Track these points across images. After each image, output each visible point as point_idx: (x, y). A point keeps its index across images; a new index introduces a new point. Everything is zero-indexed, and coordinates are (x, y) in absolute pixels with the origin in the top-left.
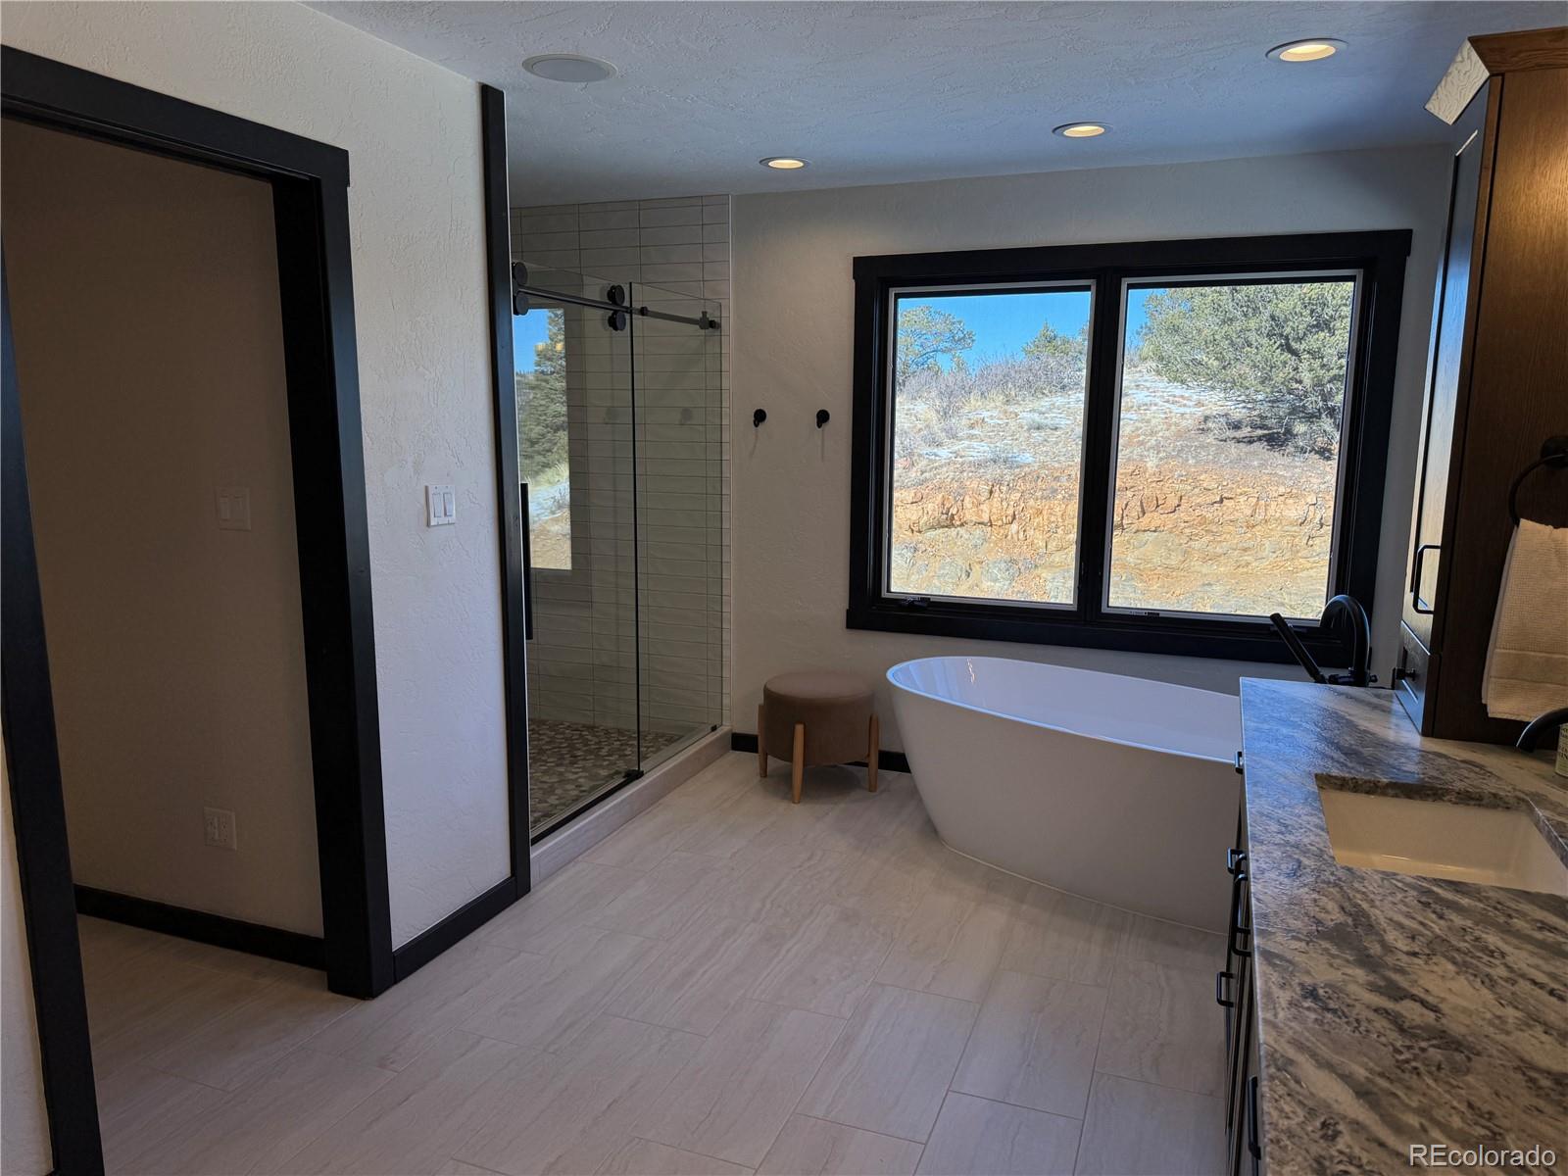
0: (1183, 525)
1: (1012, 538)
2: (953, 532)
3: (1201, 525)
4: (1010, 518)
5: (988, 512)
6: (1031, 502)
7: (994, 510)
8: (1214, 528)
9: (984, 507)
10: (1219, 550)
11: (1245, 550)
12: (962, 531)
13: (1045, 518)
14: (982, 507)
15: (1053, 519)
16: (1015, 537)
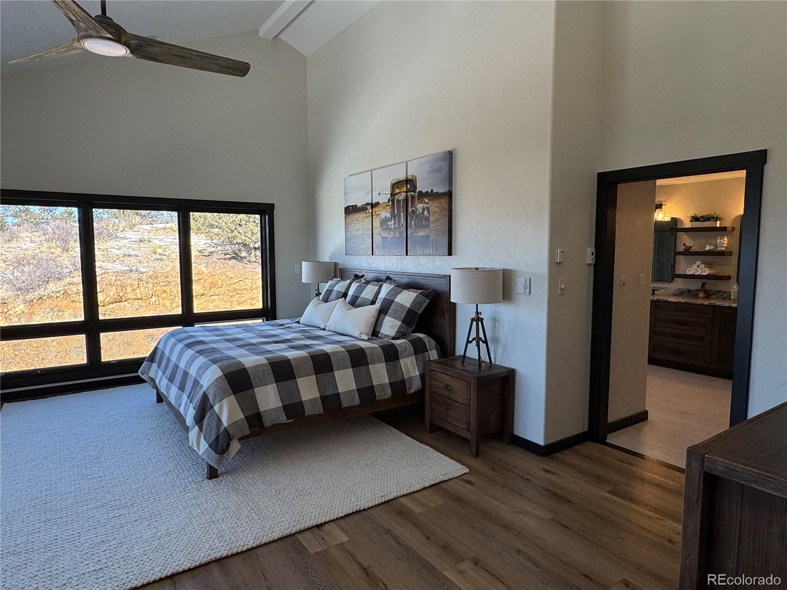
0: (228, 292)
1: (153, 304)
2: (122, 304)
3: (234, 291)
4: (151, 295)
5: (139, 293)
6: (159, 288)
7: (142, 292)
8: (239, 292)
9: (137, 291)
10: (243, 300)
11: (252, 299)
12: (126, 303)
13: (168, 294)
14: (136, 291)
15: (172, 294)
16: (154, 303)
